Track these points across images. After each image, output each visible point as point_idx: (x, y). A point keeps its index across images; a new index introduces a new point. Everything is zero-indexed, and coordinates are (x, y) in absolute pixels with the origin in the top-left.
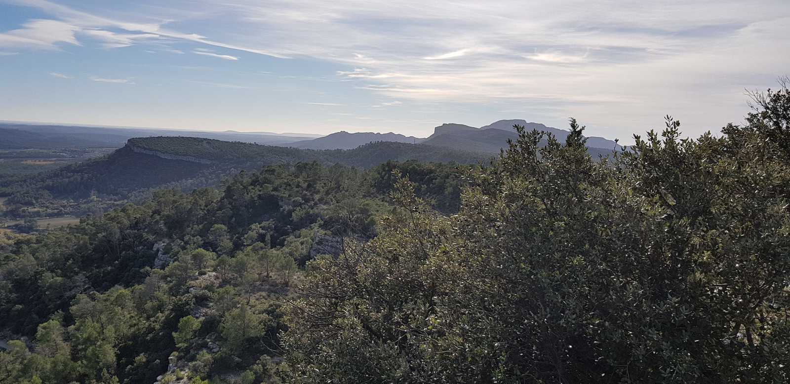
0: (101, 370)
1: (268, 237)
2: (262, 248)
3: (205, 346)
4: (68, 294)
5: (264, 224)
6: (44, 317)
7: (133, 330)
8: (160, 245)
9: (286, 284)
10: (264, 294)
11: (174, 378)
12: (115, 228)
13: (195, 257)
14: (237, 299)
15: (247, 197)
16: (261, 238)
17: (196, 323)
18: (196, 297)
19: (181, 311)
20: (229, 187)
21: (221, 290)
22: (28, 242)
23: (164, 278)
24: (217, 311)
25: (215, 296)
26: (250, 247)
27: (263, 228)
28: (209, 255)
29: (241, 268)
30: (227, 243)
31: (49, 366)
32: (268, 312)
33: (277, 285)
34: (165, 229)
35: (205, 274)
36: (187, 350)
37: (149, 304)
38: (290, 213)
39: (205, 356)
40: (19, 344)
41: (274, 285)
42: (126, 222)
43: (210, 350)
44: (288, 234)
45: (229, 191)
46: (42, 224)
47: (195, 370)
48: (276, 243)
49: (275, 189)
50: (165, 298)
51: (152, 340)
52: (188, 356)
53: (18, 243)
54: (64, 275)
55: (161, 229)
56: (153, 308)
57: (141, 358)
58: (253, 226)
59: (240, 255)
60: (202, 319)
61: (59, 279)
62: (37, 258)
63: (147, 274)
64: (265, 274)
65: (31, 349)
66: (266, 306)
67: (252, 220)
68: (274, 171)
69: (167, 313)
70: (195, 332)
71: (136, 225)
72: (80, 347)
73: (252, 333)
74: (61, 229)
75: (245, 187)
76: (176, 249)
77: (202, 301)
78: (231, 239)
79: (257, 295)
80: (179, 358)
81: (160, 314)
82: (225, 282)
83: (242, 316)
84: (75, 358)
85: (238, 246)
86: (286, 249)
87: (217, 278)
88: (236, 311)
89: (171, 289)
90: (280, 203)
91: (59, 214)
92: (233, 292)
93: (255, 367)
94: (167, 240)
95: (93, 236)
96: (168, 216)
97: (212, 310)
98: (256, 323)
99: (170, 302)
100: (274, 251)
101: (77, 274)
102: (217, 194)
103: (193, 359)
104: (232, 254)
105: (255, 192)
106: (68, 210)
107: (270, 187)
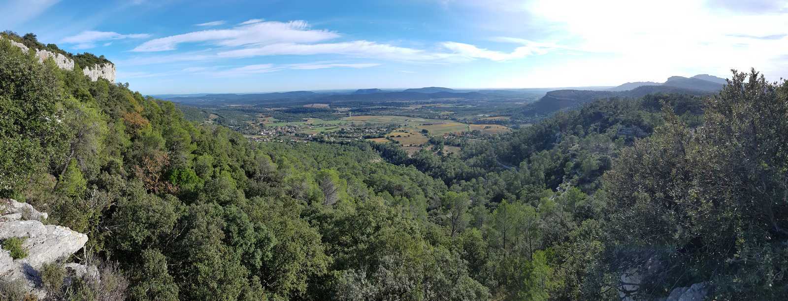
0: (539, 180)
1: (598, 130)
2: (595, 134)
3: (576, 173)
4: (529, 152)
5: (597, 124)
6: (522, 160)
7: (550, 167)
8: (558, 134)
9: (607, 148)
10: (597, 152)
11: (565, 185)
12: (543, 128)
13: (571, 138)
14: (587, 155)
15: (589, 113)
16: (595, 130)
17: (571, 164)
18: (571, 154)
19: (566, 160)
20: (582, 110)
21: (581, 151)
22: (517, 133)
23: (560, 147)
24: (580, 159)
25: (579, 154)
26: (591, 134)
27: (596, 126)
28: (576, 137)
29: (588, 142)
30: (582, 132)
31: (523, 178)
32: (600, 160)
33: (603, 149)
34: (559, 128)
35: (574, 145)
36: (569, 175)
37: (555, 157)
38: (608, 119)
39: (576, 177)
40: (514, 168)
41: (602, 149)
42: (547, 126)
43: (578, 175)
44: (607, 128)
45: (582, 112)
46: (521, 126)
47: (573, 182)
48: (602, 131)
49: (600, 109)
50: (560, 155)
51: (557, 170)
52: (569, 177)
53: (514, 133)
54: (528, 145)
55: (557, 128)
56: (556, 158)
57: (553, 177)
58: (592, 125)
59: (587, 137)
60: (574, 163)
61: (526, 147)
62: (519, 139)
63: (554, 146)
64: (598, 144)
65: (518, 171)
66: (599, 157)
67: (591, 123)
68: (599, 101)
69: (561, 160)
70: (572, 168)
71: (550, 127)
72: (533, 172)
73: (594, 168)
74: (527, 128)
75: (588, 109)
76: (563, 135)
77: (574, 156)
78: (584, 131)
79: (595, 153)
80: (566, 178)
81: (558, 161)
82: (582, 148)
83: (589, 162)
84: (531, 176)
85: (587, 134)
86: (607, 134)
87: (579, 147)
88: (587, 160)
89: (562, 151)
90: (603, 115)
91: (526, 123)
92: (585, 152)
93: (595, 181)
94: (560, 132)
95: (536, 131)
96: (560, 123)
97: (578, 160)
98: (595, 165)
99: (562, 156)
100: (601, 135)
101: (532, 145)
102: (578, 113)
103: (572, 178)
104: (584, 137)
105: (592, 111)
106: (529, 121)
107: (598, 108)
